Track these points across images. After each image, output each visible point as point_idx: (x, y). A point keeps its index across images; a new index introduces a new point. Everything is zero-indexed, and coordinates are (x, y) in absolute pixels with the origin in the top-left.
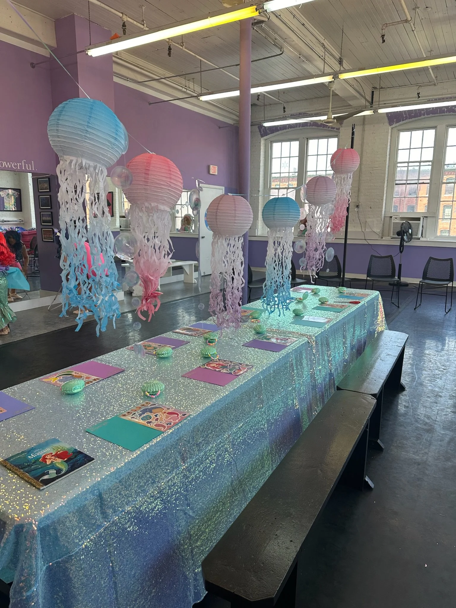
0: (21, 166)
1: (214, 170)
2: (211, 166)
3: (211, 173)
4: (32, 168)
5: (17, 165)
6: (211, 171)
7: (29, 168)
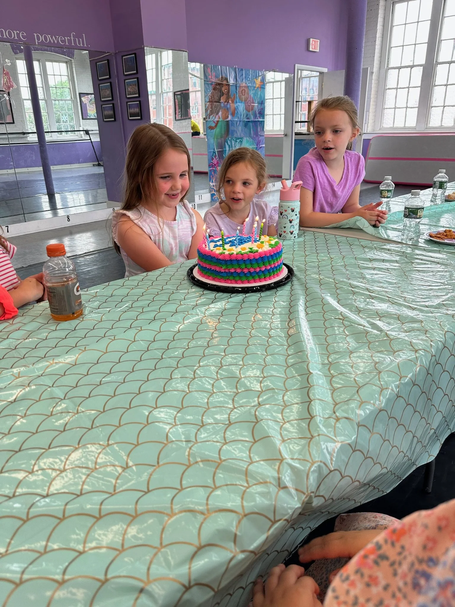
0: (70, 41)
1: (315, 45)
2: (311, 40)
3: (311, 49)
4: (83, 44)
5: (65, 39)
6: (311, 46)
7: (79, 44)
